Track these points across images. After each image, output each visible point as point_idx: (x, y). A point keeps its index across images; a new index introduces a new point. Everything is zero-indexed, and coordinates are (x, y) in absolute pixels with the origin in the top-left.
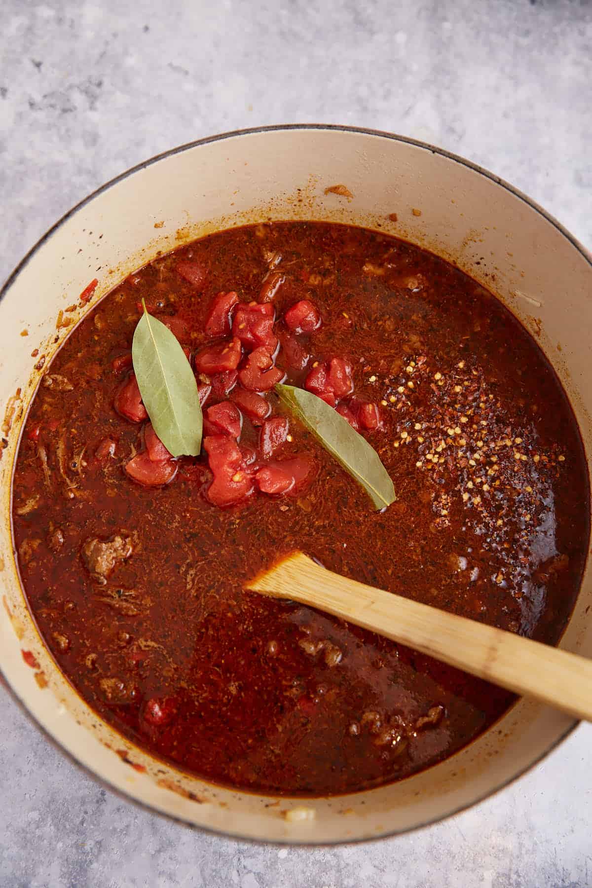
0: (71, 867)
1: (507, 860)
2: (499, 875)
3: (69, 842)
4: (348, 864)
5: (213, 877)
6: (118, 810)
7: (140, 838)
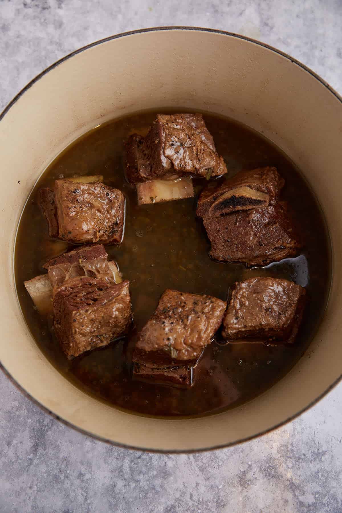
0: (36, 433)
2: (281, 446)
3: (35, 419)
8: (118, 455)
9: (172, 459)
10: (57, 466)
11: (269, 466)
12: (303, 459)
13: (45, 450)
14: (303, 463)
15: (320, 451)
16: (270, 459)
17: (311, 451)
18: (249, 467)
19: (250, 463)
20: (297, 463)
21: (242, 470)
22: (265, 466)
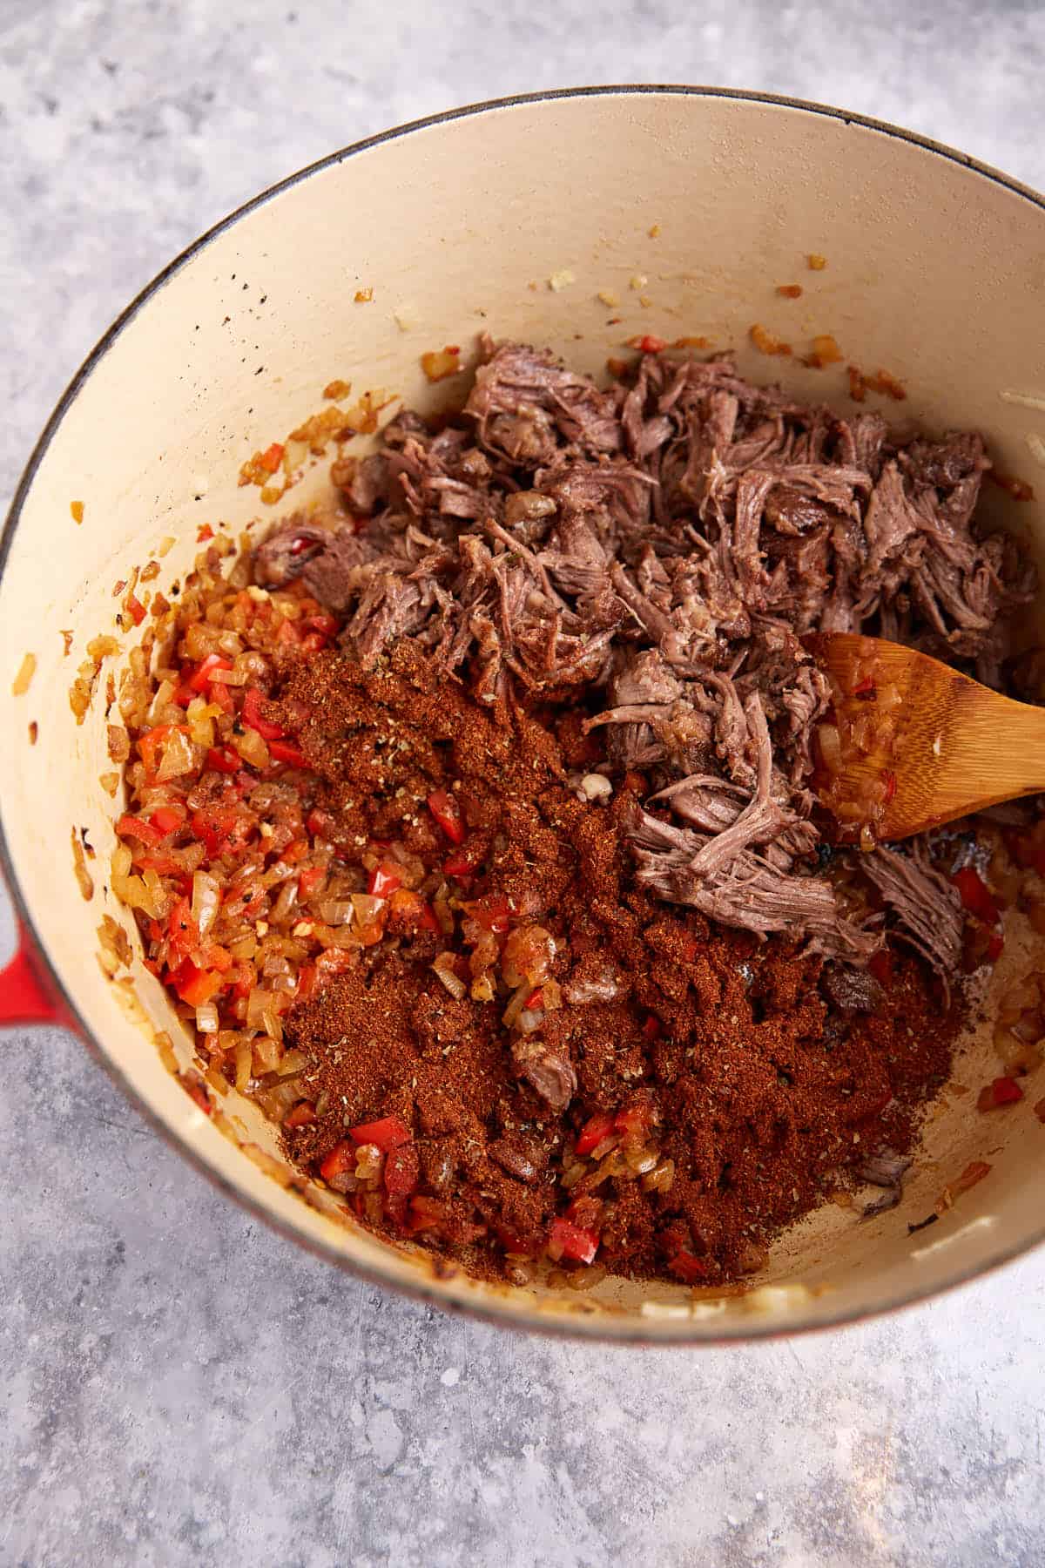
0: (52, 1381)
1: (883, 1411)
2: (866, 1437)
3: (50, 1334)
4: (573, 1405)
5: (316, 1414)
6: (147, 1279)
7: (183, 1335)
8: (319, 1460)
9: (498, 1477)
10: (115, 1494)
11: (827, 1510)
12: (939, 1487)
13: (77, 1439)
14: (941, 1501)
15: (999, 1461)
16: (828, 1485)
17: (967, 1458)
18: (756, 1511)
19: (760, 1496)
20: (920, 1499)
21: (734, 1521)
22: (812, 1509)
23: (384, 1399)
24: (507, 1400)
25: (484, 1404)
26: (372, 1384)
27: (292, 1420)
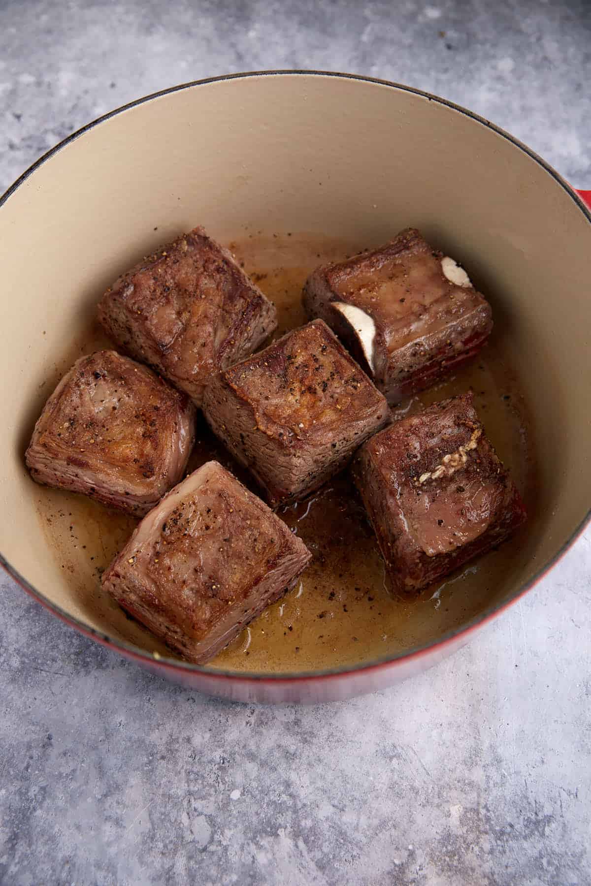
0: (14, 814)
1: (475, 795)
2: (466, 810)
3: (12, 789)
4: (305, 805)
5: (162, 821)
6: (65, 754)
7: (87, 783)
8: (165, 846)
9: (265, 848)
10: (51, 876)
11: (447, 852)
12: (509, 834)
13: (30, 845)
14: (511, 842)
15: (540, 817)
16: (447, 837)
17: (522, 817)
18: (409, 856)
19: (410, 847)
20: (499, 842)
21: (397, 862)
22: (440, 852)
23: (200, 809)
24: (268, 805)
25: (255, 808)
26: (192, 800)
27: (149, 825)
